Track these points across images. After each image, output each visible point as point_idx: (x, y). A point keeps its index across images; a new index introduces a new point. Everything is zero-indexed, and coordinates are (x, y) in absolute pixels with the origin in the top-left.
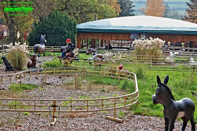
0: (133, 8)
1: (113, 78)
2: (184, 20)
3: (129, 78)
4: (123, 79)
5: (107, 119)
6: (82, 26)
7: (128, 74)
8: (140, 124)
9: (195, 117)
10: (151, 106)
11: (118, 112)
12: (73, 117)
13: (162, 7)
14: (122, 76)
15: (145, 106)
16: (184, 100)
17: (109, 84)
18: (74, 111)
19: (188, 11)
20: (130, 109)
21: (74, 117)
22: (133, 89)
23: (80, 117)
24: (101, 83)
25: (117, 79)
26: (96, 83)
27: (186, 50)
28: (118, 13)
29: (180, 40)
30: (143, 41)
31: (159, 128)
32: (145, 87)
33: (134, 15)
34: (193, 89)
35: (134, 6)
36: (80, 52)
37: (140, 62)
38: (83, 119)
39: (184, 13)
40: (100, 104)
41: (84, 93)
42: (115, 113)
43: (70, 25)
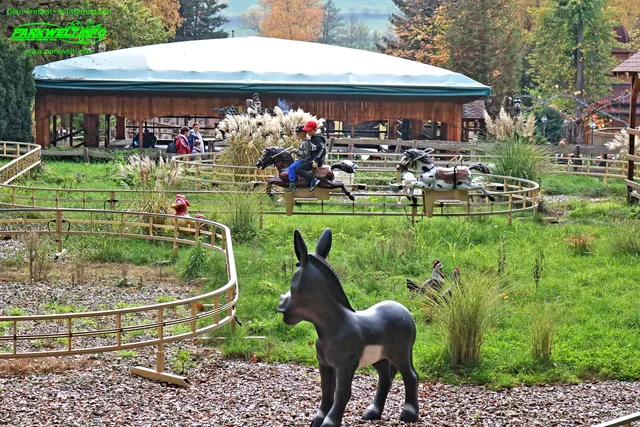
0: (222, 13)
1: (157, 243)
2: (383, 51)
3: (209, 240)
4: (188, 246)
5: (135, 375)
6: (53, 71)
7: (206, 227)
8: (244, 389)
9: (415, 360)
10: (279, 330)
11: (171, 352)
12: (20, 373)
13: (314, 11)
14: (185, 234)
15: (260, 331)
16: (379, 309)
17: (144, 262)
18: (25, 352)
19: (396, 21)
20: (210, 343)
21: (24, 373)
22: (222, 275)
23: (45, 371)
24: (117, 259)
25: (169, 244)
26: (101, 259)
27: (392, 148)
28: (173, 30)
29: (371, 116)
30: (254, 121)
31: (303, 399)
32: (259, 269)
33: (225, 36)
34: (413, 272)
35: (224, 6)
36: (46, 158)
37: (245, 188)
38: (56, 379)
39: (383, 29)
40: (112, 326)
41: (60, 293)
42: (160, 356)
43: (12, 67)
